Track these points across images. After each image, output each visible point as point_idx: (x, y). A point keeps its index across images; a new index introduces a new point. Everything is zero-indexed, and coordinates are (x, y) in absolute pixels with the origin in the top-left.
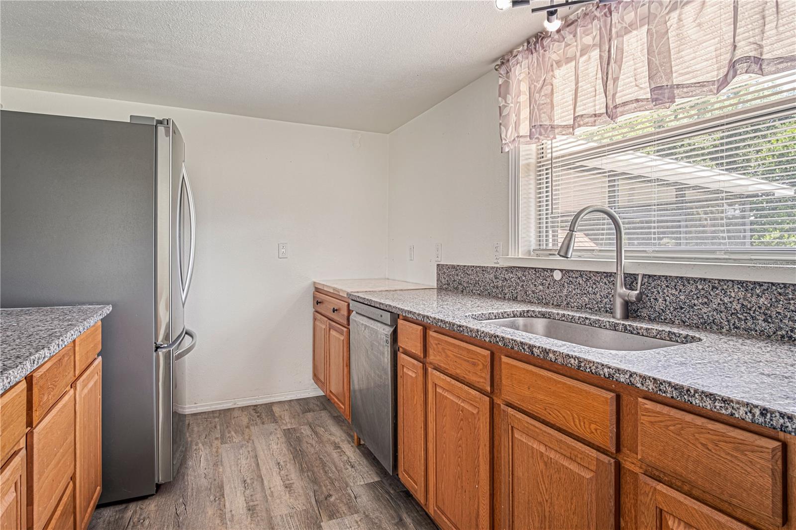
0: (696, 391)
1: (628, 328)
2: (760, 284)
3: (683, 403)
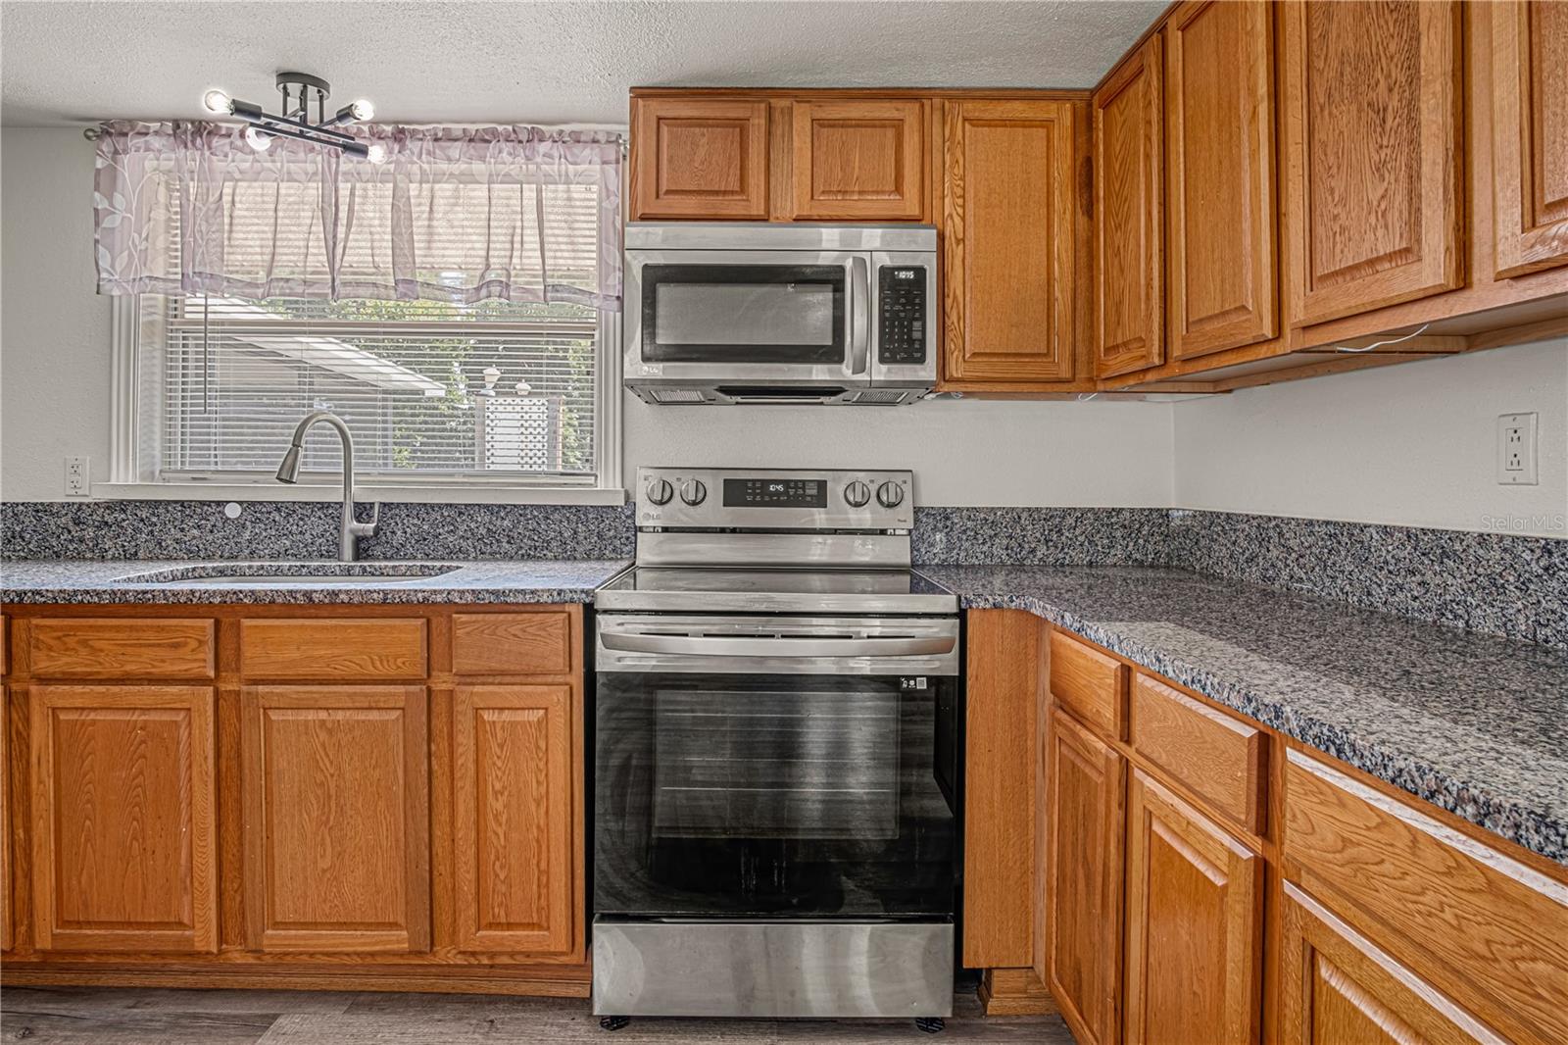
0: (510, 591)
1: (368, 569)
2: (504, 507)
3: (498, 605)
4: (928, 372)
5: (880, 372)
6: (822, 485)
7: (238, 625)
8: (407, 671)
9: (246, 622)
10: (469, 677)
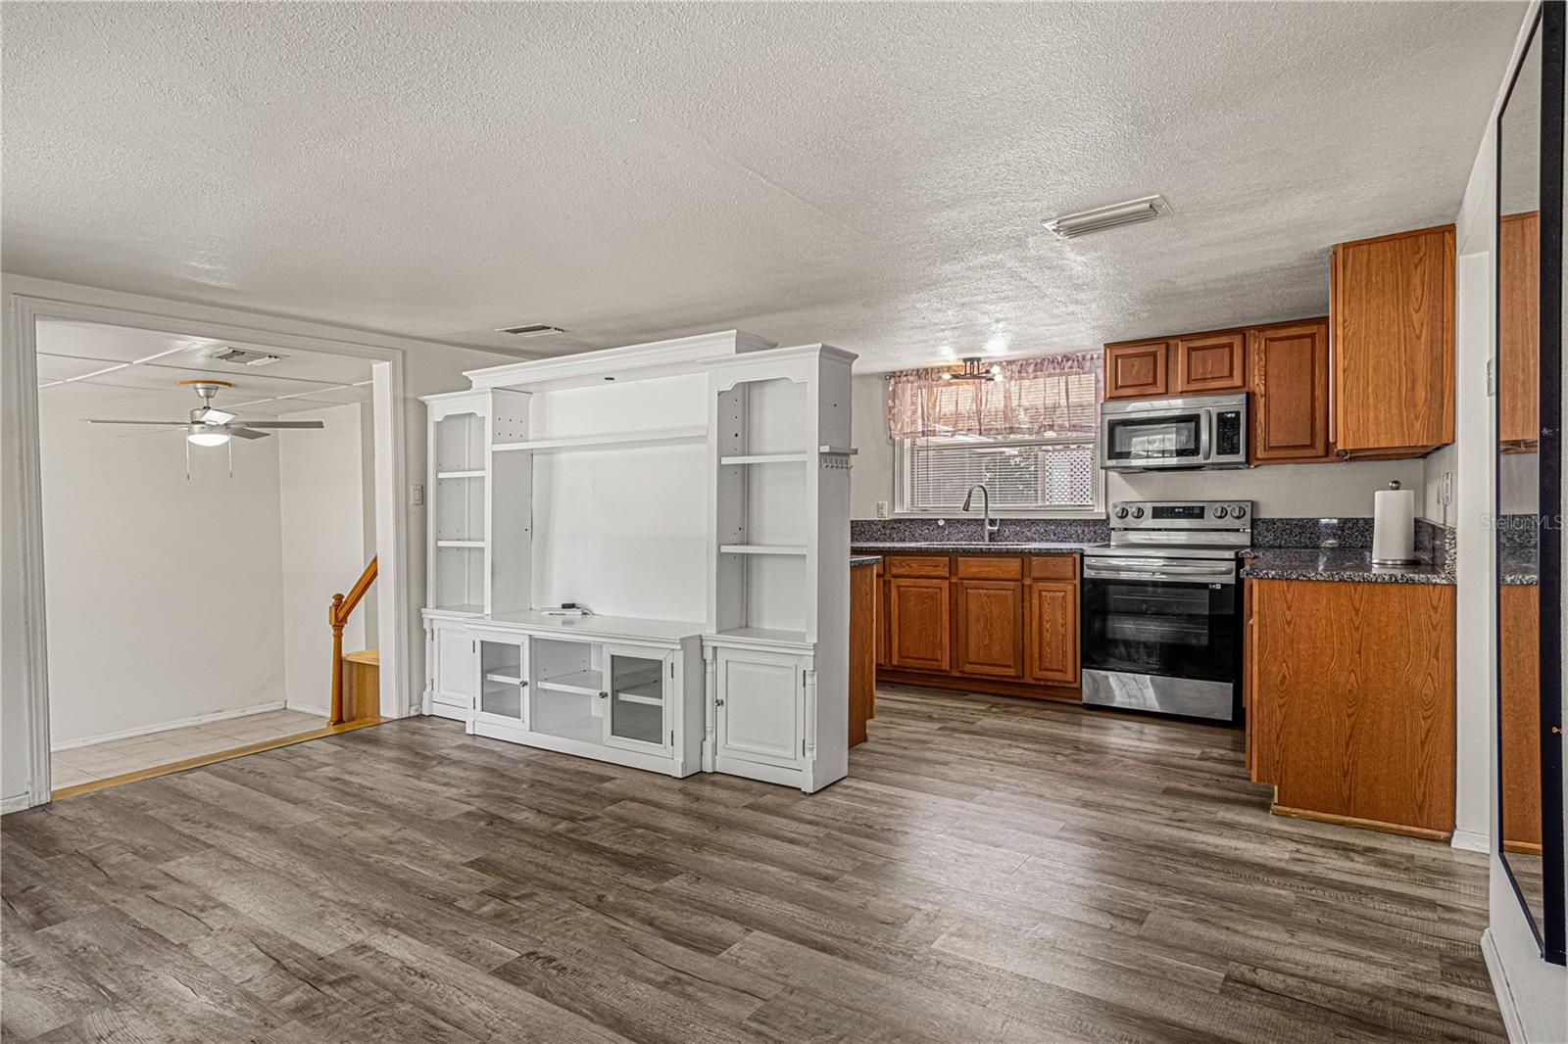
3: (1048, 553)
4: (1241, 457)
5: (1215, 458)
6: (1202, 509)
7: (956, 560)
8: (1015, 577)
9: (960, 559)
10: (1037, 580)
